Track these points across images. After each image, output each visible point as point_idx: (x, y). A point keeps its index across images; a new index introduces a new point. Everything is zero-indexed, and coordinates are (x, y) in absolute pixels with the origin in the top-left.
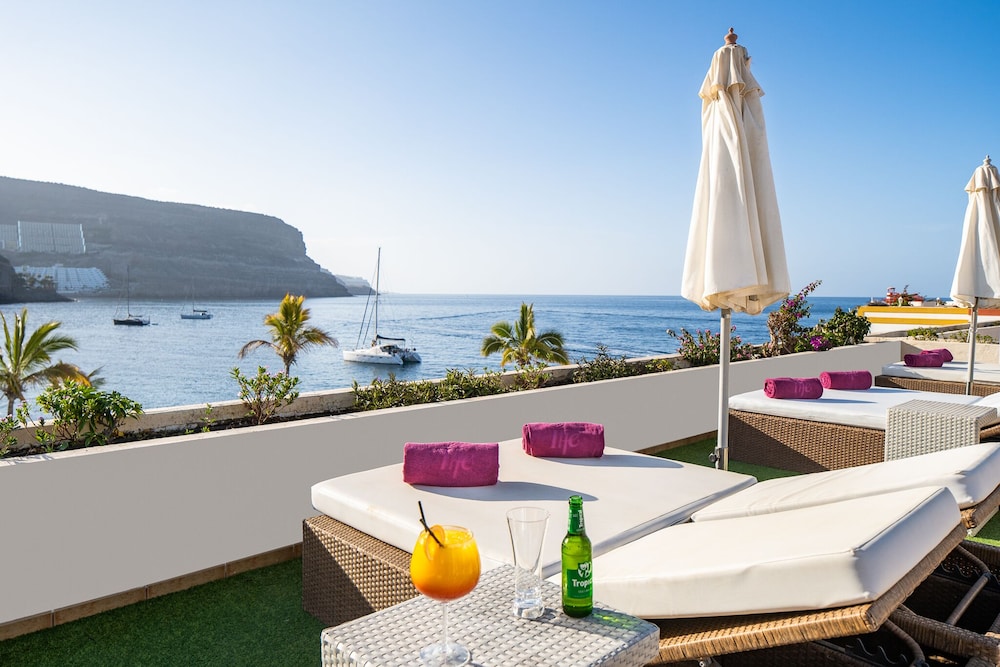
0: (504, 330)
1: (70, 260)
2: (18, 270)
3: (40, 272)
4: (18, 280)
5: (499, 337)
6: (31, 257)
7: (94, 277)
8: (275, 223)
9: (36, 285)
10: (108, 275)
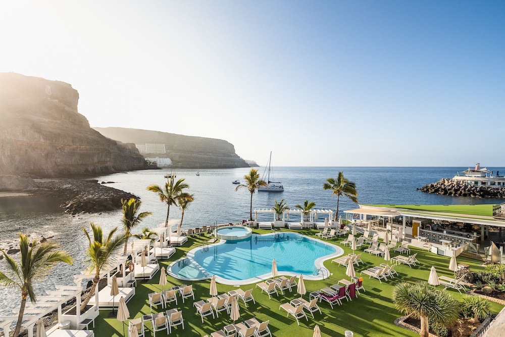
0: (332, 181)
1: (161, 156)
2: (146, 159)
3: (152, 160)
4: (146, 162)
5: (329, 183)
6: (149, 155)
7: (168, 161)
8: (226, 142)
9: (151, 164)
10: (172, 161)
